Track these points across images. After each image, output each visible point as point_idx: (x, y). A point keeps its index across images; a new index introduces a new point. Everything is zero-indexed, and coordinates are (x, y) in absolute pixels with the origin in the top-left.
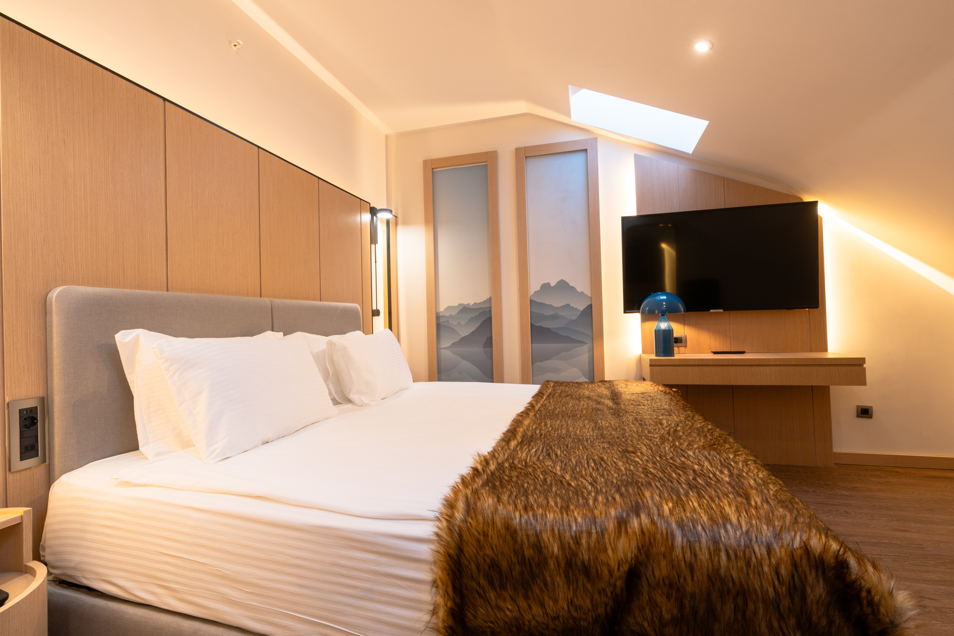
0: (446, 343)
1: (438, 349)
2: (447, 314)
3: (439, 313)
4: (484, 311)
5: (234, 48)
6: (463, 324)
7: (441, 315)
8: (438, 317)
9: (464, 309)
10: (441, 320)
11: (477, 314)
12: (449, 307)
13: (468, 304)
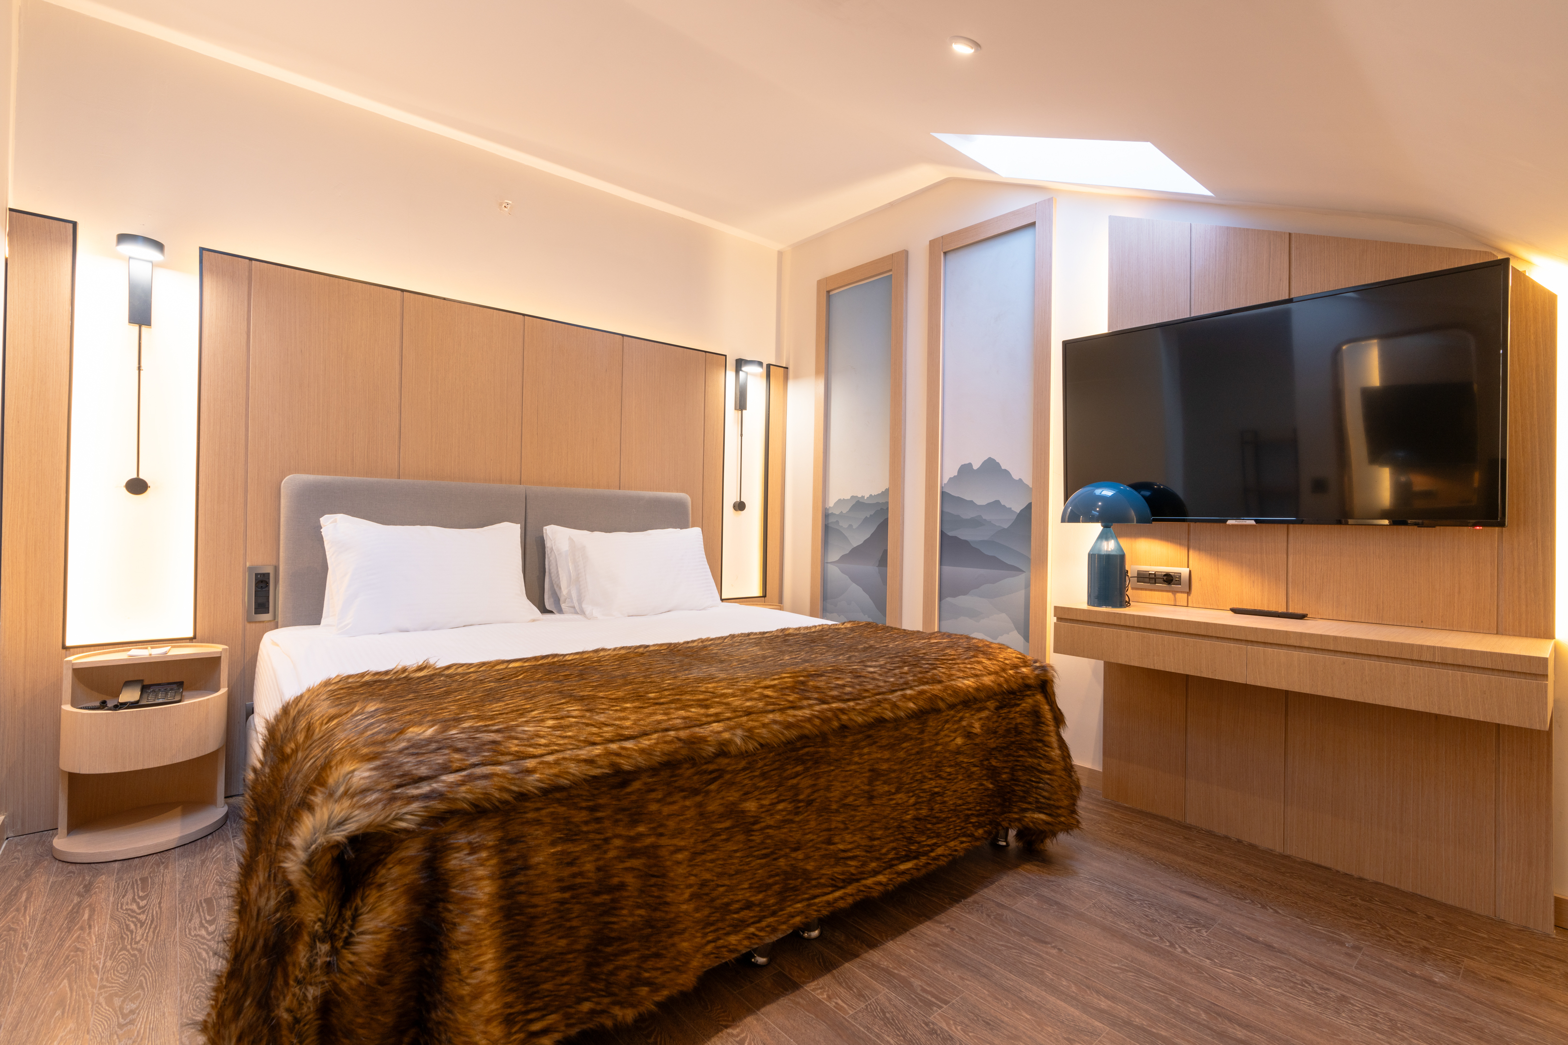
0: (834, 556)
1: (824, 564)
2: (837, 512)
3: (828, 509)
4: (882, 509)
5: (506, 209)
6: (854, 527)
7: (830, 512)
8: (826, 515)
9: (858, 504)
10: (831, 520)
11: (872, 513)
12: (840, 500)
13: (863, 497)
